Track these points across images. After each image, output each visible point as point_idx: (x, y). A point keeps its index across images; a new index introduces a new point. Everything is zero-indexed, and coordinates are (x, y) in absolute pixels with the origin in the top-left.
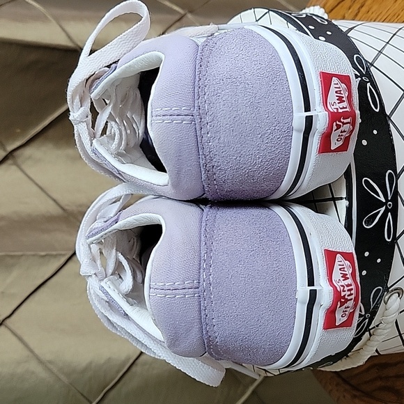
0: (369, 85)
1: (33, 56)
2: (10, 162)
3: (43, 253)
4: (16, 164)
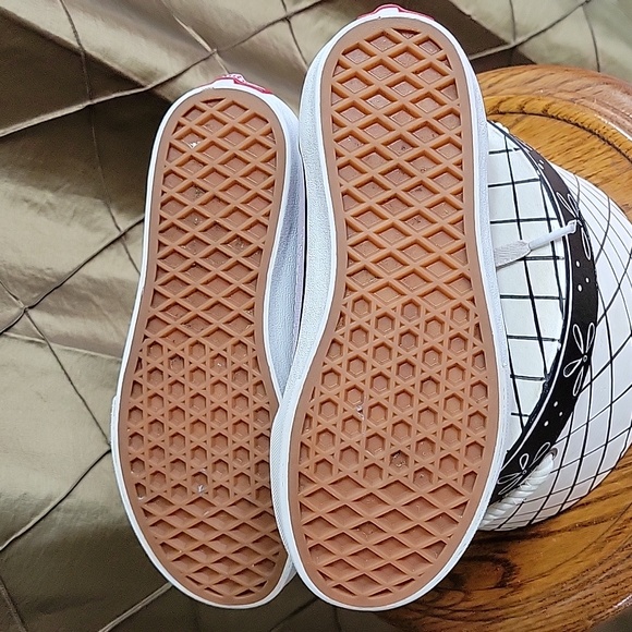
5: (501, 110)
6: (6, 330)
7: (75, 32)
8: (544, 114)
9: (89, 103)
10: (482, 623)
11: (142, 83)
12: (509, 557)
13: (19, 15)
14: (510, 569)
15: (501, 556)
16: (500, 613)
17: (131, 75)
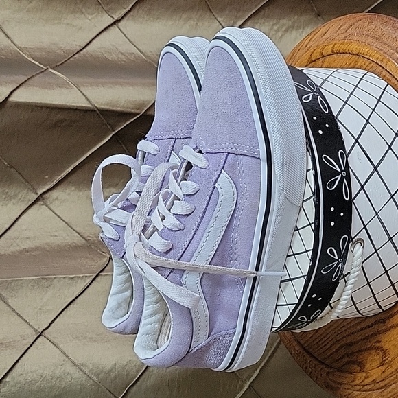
0: (319, 97)
1: (60, 116)
2: (40, 203)
3: (72, 276)
4: (45, 204)
5: (313, 59)
6: (101, 272)
7: (88, 100)
8: (333, 53)
9: (113, 133)
10: (380, 391)
11: (138, 111)
12: (382, 344)
13: (54, 103)
14: (385, 352)
15: (378, 345)
16: (386, 382)
17: (130, 110)
